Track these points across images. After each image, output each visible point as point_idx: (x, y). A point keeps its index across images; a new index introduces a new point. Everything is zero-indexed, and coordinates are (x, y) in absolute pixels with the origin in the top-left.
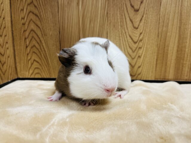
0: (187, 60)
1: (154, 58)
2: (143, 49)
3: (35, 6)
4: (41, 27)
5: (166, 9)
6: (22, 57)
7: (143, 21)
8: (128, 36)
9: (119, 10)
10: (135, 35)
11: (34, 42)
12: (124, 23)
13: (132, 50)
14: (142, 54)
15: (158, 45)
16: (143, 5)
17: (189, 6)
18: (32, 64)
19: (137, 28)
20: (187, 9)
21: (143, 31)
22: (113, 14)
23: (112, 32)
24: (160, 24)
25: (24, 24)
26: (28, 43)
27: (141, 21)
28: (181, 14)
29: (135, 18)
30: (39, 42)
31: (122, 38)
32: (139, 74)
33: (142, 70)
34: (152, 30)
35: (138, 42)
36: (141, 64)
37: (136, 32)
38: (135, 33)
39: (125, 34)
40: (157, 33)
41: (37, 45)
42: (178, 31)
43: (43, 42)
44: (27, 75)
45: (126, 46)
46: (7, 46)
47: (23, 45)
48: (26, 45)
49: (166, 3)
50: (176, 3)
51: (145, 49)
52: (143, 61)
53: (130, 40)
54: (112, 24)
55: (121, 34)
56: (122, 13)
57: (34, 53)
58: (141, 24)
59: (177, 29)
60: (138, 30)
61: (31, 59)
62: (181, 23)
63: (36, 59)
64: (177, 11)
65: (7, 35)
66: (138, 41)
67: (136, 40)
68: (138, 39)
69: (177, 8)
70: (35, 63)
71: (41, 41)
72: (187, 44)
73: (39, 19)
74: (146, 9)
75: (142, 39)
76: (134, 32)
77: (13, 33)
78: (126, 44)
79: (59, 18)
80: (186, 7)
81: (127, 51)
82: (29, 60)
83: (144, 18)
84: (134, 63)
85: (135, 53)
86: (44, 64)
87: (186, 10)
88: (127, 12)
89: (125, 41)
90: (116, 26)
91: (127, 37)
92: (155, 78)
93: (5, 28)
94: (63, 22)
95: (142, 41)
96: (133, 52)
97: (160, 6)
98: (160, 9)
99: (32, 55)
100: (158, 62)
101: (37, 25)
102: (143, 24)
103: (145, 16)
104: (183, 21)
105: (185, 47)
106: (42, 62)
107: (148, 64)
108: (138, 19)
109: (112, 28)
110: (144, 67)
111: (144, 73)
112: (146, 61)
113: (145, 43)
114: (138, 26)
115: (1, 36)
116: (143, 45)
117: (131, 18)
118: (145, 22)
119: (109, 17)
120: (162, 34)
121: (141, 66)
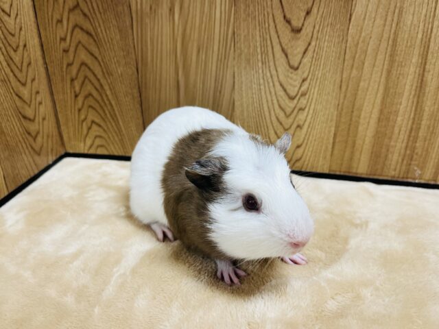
0: (398, 138)
1: (330, 132)
2: (308, 112)
3: (85, 15)
4: (100, 59)
5: (362, 29)
6: (70, 114)
7: (310, 53)
8: (277, 84)
9: (258, 28)
10: (290, 81)
11: (89, 88)
12: (268, 56)
13: (285, 113)
14: (305, 121)
15: (340, 106)
16: (311, 19)
17: (415, 25)
18: (89, 128)
19: (297, 69)
20: (410, 31)
21: (308, 75)
22: (245, 36)
23: (243, 73)
24: (346, 62)
25: (66, 51)
26: (77, 89)
27: (306, 54)
28: (395, 40)
29: (292, 47)
30: (98, 87)
31: (265, 87)
32: (298, 160)
33: (304, 152)
34: (327, 74)
35: (297, 98)
36: (303, 141)
38: (291, 78)
39: (270, 80)
40: (338, 81)
41: (95, 93)
42: (383, 80)
43: (106, 87)
44: (82, 148)
45: (273, 104)
46: (39, 99)
47: (69, 91)
48: (75, 92)
49: (363, 17)
50: (387, 15)
51: (311, 111)
52: (306, 135)
53: (281, 93)
54: (243, 56)
55: (263, 79)
56: (265, 34)
57: (90, 109)
58: (305, 60)
59: (382, 75)
60: (299, 71)
61: (85, 119)
62: (392, 61)
63: (97, 120)
64: (386, 36)
65: (37, 77)
66: (297, 95)
67: (293, 92)
68: (298, 92)
69: (387, 28)
70: (95, 127)
71: (101, 85)
72: (402, 107)
73: (95, 41)
74: (317, 27)
75: (307, 92)
76: (290, 75)
77: (47, 69)
78: (272, 100)
79: (133, 39)
80: (409, 26)
81: (275, 115)
82: (83, 121)
83: (311, 48)
85: (290, 120)
86: (111, 130)
87: (407, 32)
88: (277, 32)
89: (270, 93)
90: (251, 61)
91: (274, 85)
92: (330, 170)
93: (29, 64)
94: (142, 49)
95: (307, 96)
96: (287, 116)
97: (348, 22)
98: (348, 29)
99: (88, 112)
100: (337, 140)
101: (92, 55)
102: (311, 60)
103: (313, 43)
104: (397, 58)
105: (397, 112)
106: (107, 125)
107: (316, 143)
108: (298, 49)
109: (244, 65)
110: (307, 148)
111: (307, 159)
112: (313, 136)
113: (312, 99)
114: (300, 63)
115: (24, 85)
116: (309, 104)
117: (283, 45)
118: (313, 57)
119: (237, 42)
120: (348, 83)
121: (301, 145)
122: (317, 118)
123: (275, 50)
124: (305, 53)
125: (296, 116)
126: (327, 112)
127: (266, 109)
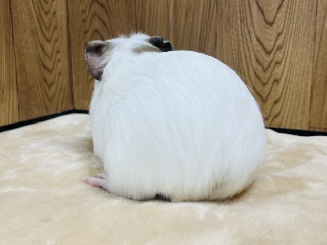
1: (307, 85)
2: (284, 65)
4: (109, 26)
6: (81, 75)
7: (283, 9)
8: (254, 39)
10: (267, 36)
12: (246, 14)
13: (263, 68)
14: (282, 74)
15: (315, 58)
19: (272, 24)
21: (283, 29)
23: (224, 32)
24: (318, 14)
25: (84, 21)
27: (281, 9)
29: (267, 4)
31: (243, 43)
32: (276, 116)
33: (282, 108)
34: (301, 27)
35: (274, 52)
36: (281, 96)
37: (270, 32)
38: (267, 33)
39: (248, 36)
40: (312, 33)
45: (251, 59)
46: (58, 56)
51: (287, 65)
52: (283, 89)
53: (260, 48)
54: (224, 16)
55: (242, 35)
58: (279, 15)
60: (275, 26)
65: (60, 39)
66: (273, 49)
67: (269, 48)
68: (274, 45)
73: (107, 11)
75: (283, 45)
76: (267, 30)
77: (69, 37)
78: (250, 55)
79: (135, 9)
81: (253, 69)
83: (285, 4)
84: (267, 93)
85: (268, 74)
89: (248, 48)
90: (231, 20)
91: (251, 41)
92: (309, 127)
93: (55, 28)
94: (142, 16)
95: (283, 50)
96: (265, 70)
100: (315, 93)
101: (103, 23)
102: (285, 14)
107: (294, 97)
108: (273, 6)
109: (224, 24)
110: (285, 102)
111: (286, 114)
112: (290, 90)
113: (287, 53)
114: (275, 18)
115: (49, 41)
116: (285, 57)
117: (260, 4)
118: (287, 12)
119: (219, 4)
120: (322, 34)
121: (279, 99)
122: (294, 71)
123: (252, 8)
124: (279, 9)
125: (273, 70)
126: (303, 65)
127: (244, 64)
